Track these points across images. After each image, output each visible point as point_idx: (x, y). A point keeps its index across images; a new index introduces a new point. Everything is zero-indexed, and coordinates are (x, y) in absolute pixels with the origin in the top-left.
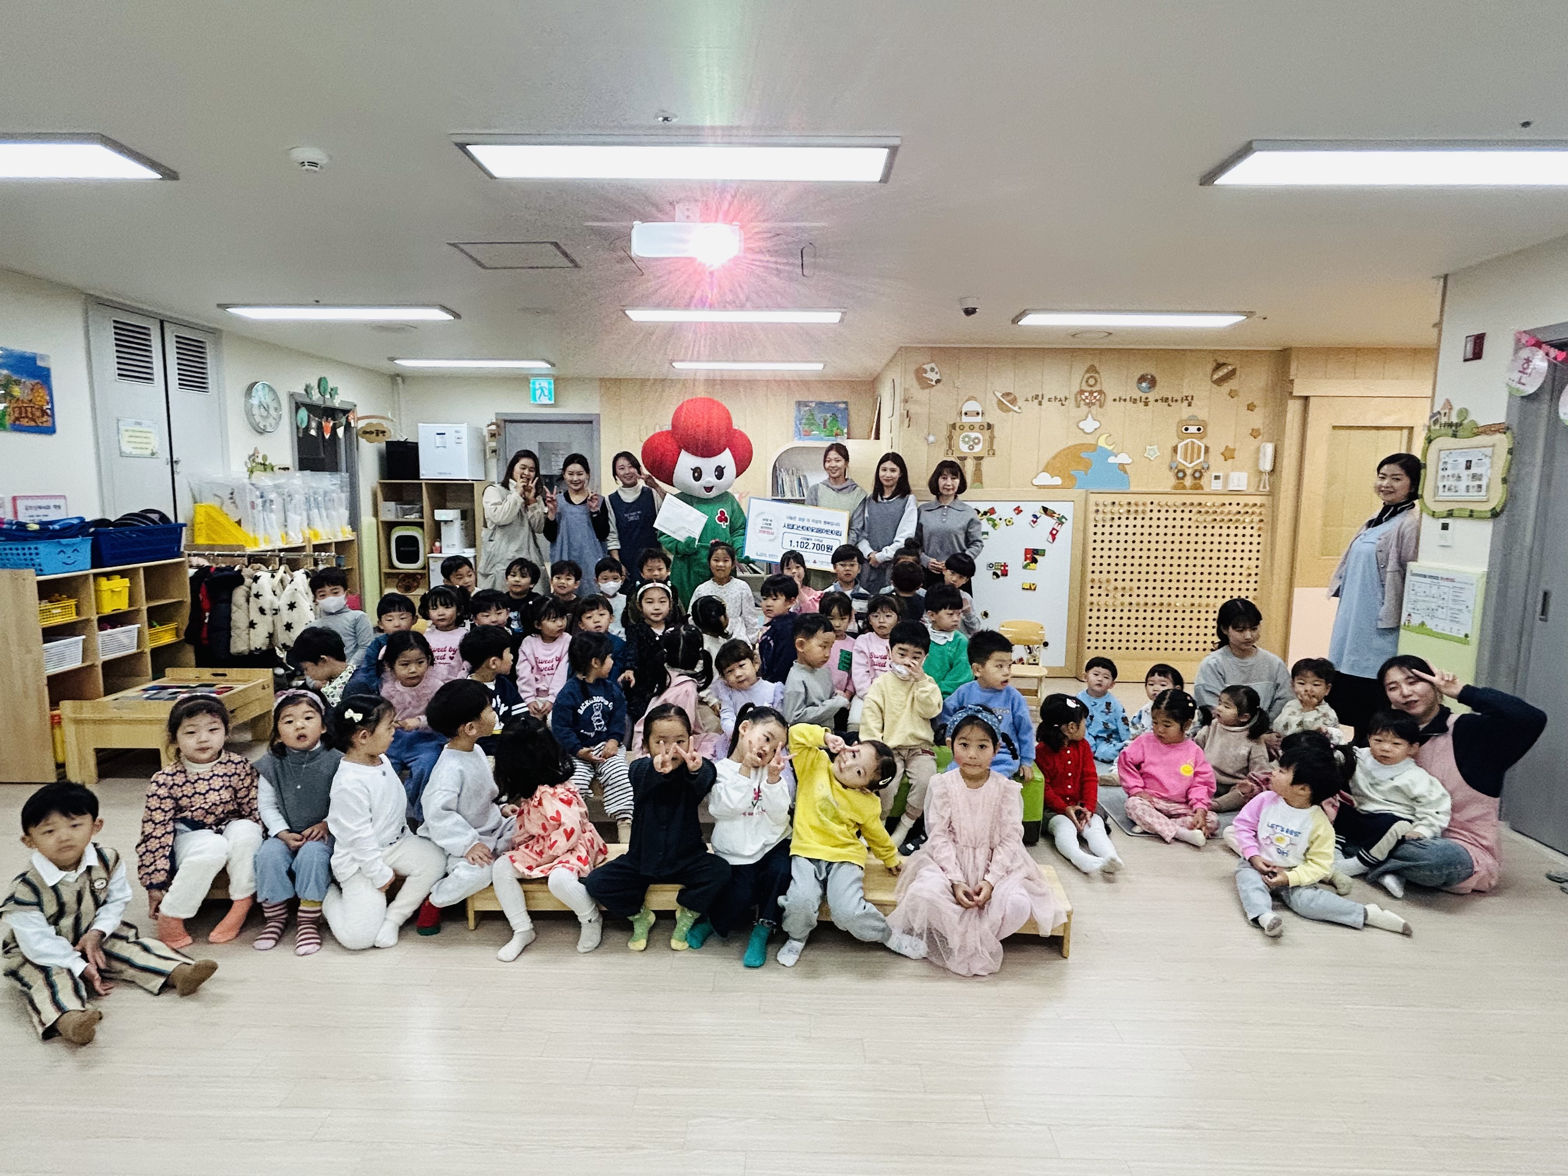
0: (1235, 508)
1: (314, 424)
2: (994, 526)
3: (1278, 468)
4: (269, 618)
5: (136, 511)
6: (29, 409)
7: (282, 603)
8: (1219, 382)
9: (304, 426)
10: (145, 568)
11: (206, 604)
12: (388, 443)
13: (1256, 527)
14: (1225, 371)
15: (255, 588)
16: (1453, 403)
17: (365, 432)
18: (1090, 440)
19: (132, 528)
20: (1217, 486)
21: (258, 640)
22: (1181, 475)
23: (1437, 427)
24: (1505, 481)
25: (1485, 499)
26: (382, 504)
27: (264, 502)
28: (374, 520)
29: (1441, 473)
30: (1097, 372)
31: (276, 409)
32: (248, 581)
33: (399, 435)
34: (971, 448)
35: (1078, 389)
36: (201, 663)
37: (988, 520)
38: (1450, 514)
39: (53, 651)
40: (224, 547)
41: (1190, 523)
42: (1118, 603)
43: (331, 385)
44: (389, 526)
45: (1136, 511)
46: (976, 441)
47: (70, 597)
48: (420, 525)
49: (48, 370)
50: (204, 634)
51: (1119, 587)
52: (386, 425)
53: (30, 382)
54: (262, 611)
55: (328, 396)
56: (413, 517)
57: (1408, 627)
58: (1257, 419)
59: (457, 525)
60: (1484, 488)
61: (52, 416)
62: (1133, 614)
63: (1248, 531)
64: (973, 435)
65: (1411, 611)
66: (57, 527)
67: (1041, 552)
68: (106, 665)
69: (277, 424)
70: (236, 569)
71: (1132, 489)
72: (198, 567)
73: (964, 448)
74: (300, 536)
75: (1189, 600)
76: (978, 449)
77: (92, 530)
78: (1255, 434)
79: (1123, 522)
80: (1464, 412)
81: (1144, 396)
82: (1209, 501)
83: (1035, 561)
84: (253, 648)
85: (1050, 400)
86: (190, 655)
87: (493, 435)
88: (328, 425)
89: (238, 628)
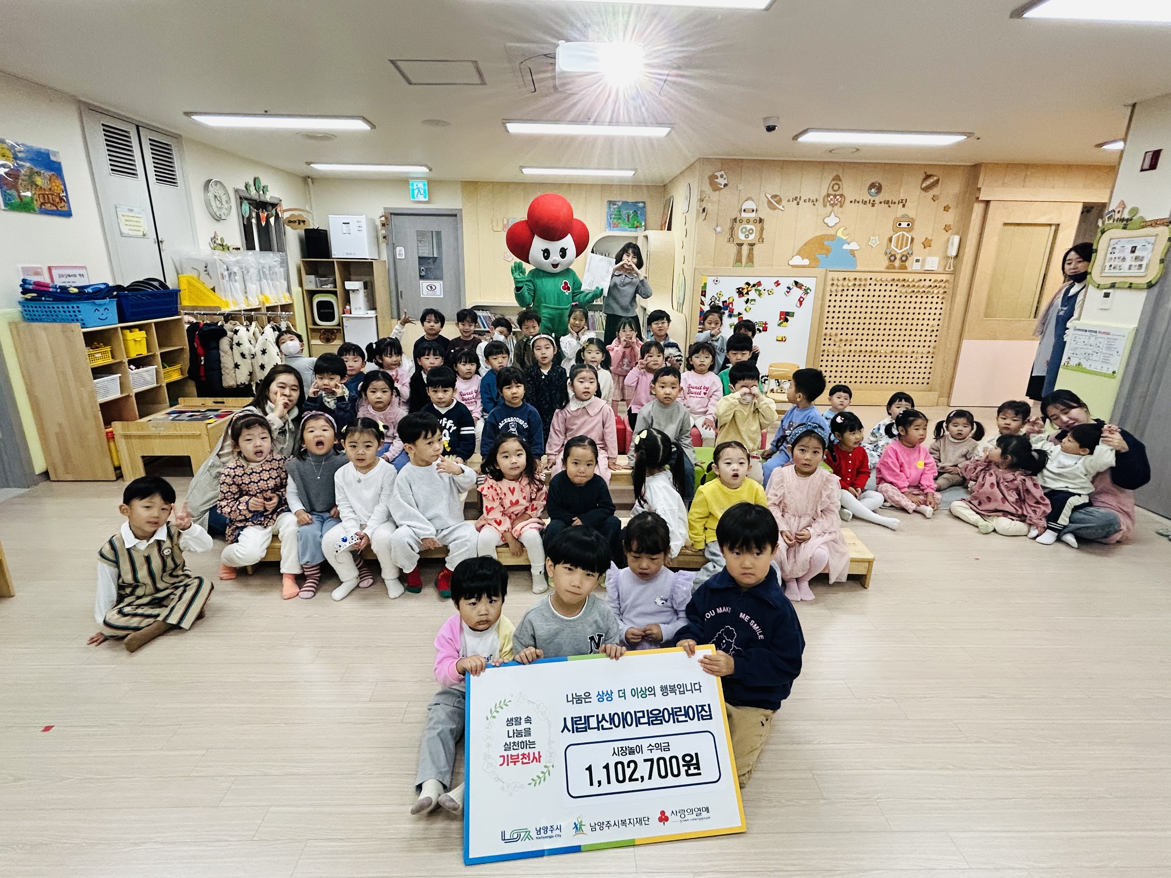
0: (928, 283)
1: (254, 215)
2: (760, 295)
3: (960, 255)
4: (248, 361)
5: (141, 279)
6: (50, 196)
7: (257, 350)
8: (926, 189)
9: (247, 215)
10: (156, 323)
11: (200, 350)
12: (306, 231)
13: (941, 297)
14: (932, 180)
15: (236, 339)
16: (1126, 203)
17: (290, 222)
18: (831, 232)
19: (142, 292)
20: (917, 267)
21: (242, 377)
22: (892, 258)
23: (1111, 221)
24: (1162, 261)
25: (1144, 274)
26: (305, 277)
27: (230, 274)
28: (300, 289)
29: (1109, 256)
30: (840, 180)
31: (227, 202)
32: (230, 334)
33: (314, 224)
34: (747, 237)
35: (826, 193)
36: (201, 394)
37: (756, 290)
38: (1113, 286)
39: (99, 385)
40: (204, 308)
41: (896, 294)
42: (841, 350)
43: (263, 183)
44: (312, 294)
45: (860, 285)
46: (751, 231)
47: (106, 345)
48: (335, 293)
49: (60, 164)
50: (202, 373)
51: (844, 339)
52: (305, 216)
53: (48, 174)
54: (243, 355)
55: (261, 192)
56: (329, 287)
57: (1067, 367)
58: (950, 218)
59: (362, 294)
60: (1144, 267)
61: (68, 202)
62: (851, 359)
63: (935, 300)
64: (749, 227)
65: (1070, 355)
66: (90, 290)
67: (791, 314)
68: (137, 395)
69: (229, 214)
70: (219, 324)
71: (858, 269)
72: (189, 323)
73: (742, 237)
74: (256, 299)
75: (890, 349)
76: (751, 237)
77: (115, 293)
78: (947, 228)
79: (850, 293)
80: (1135, 211)
81: (872, 199)
82: (910, 277)
83: (786, 320)
84: (239, 383)
85: (805, 201)
86: (192, 387)
87: (383, 225)
88: (263, 215)
89: (227, 368)
